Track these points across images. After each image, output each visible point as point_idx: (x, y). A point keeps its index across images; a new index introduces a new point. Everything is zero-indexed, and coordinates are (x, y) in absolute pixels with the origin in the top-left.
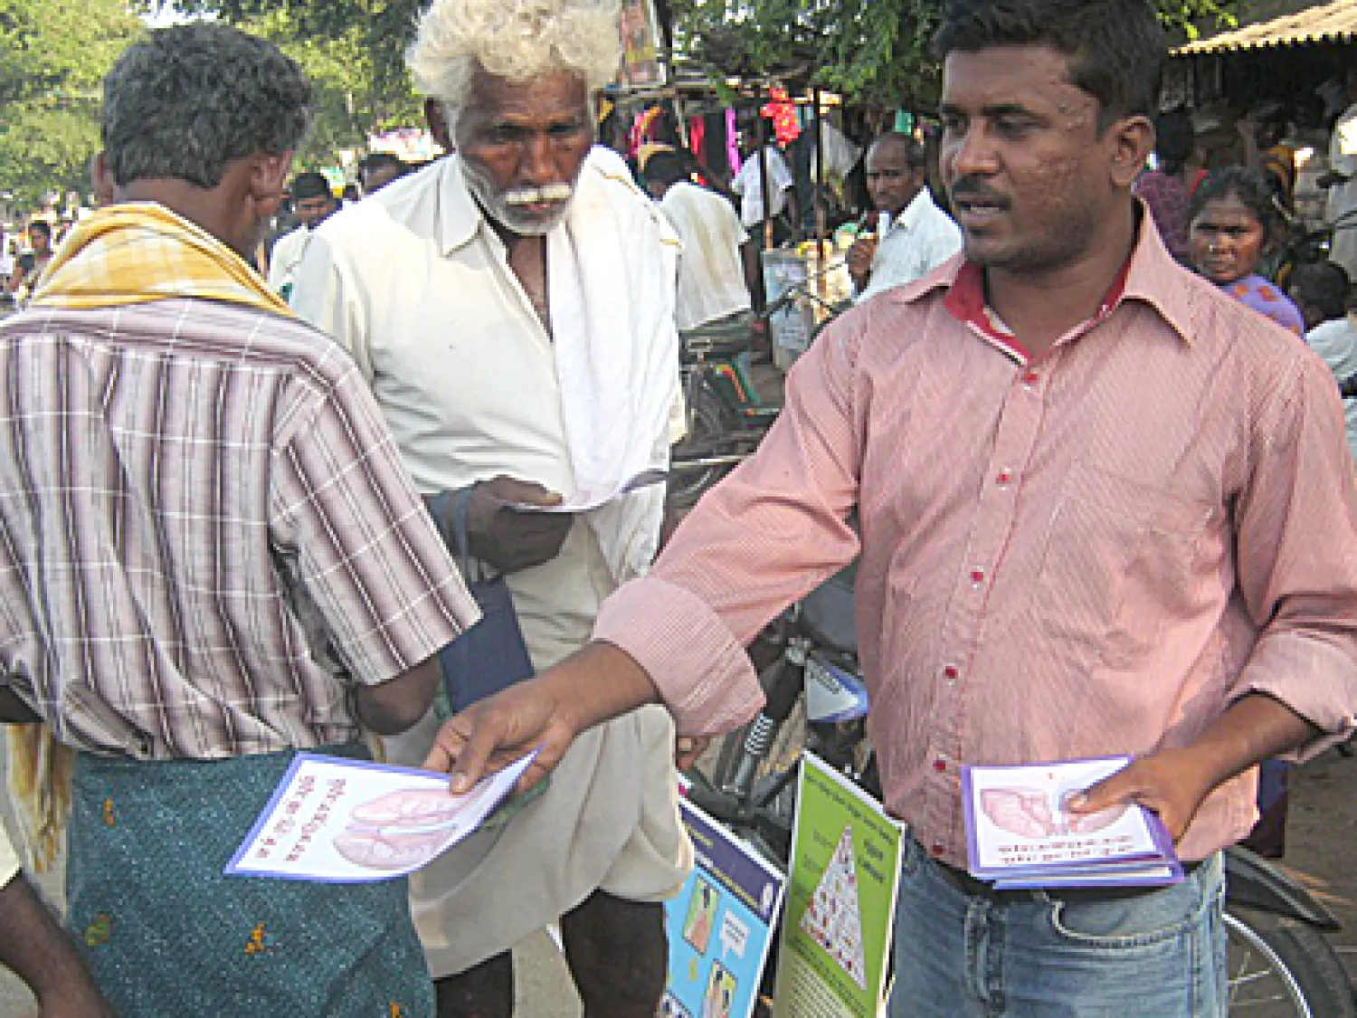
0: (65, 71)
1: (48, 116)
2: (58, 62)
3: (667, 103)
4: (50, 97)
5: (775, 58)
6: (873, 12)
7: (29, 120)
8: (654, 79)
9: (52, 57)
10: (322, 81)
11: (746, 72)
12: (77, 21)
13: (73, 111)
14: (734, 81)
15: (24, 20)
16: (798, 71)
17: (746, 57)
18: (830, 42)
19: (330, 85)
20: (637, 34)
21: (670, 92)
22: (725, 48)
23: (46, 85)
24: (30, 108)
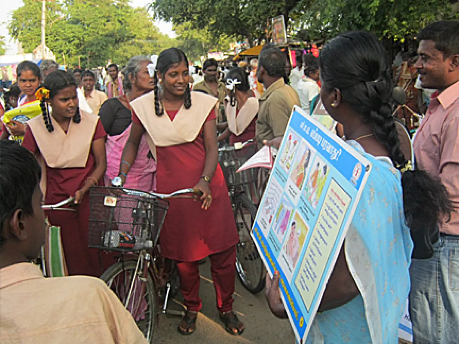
0: (135, 35)
1: (129, 46)
2: (134, 33)
3: (287, 48)
4: (130, 42)
5: (316, 38)
6: (341, 27)
7: (125, 47)
8: (283, 42)
9: (132, 32)
10: (197, 40)
11: (309, 41)
12: (138, 23)
13: (135, 45)
14: (305, 43)
15: (126, 22)
16: (321, 41)
17: (309, 37)
18: (330, 34)
19: (199, 41)
20: (280, 30)
21: (287, 45)
22: (304, 35)
23: (130, 39)
24: (125, 44)
